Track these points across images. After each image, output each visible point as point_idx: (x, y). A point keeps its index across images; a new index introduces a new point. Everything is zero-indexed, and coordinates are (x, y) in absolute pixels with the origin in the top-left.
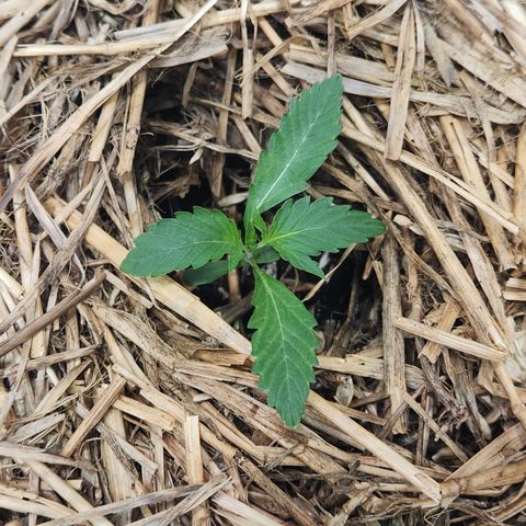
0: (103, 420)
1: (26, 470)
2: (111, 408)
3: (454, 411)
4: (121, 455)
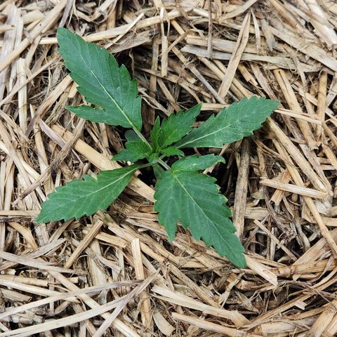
0: (89, 246)
1: (45, 274)
2: (94, 239)
3: (287, 233)
4: (98, 263)
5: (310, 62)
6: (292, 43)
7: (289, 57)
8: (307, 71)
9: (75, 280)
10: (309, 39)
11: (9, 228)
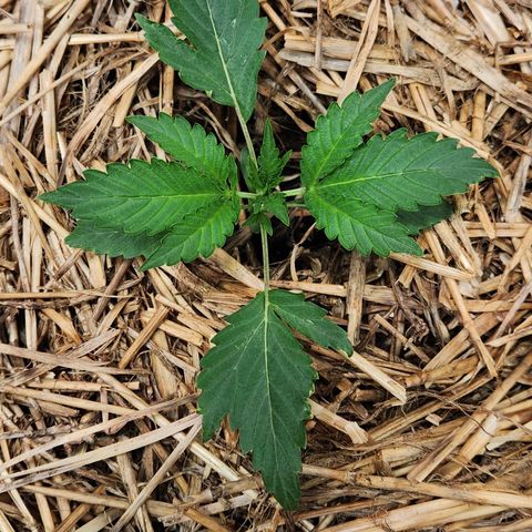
0: (151, 338)
1: (94, 376)
2: (157, 329)
3: (418, 326)
4: (166, 363)
5: (462, 75)
6: (437, 46)
7: (432, 68)
8: (457, 89)
9: (135, 385)
10: (463, 35)
11: (41, 315)
